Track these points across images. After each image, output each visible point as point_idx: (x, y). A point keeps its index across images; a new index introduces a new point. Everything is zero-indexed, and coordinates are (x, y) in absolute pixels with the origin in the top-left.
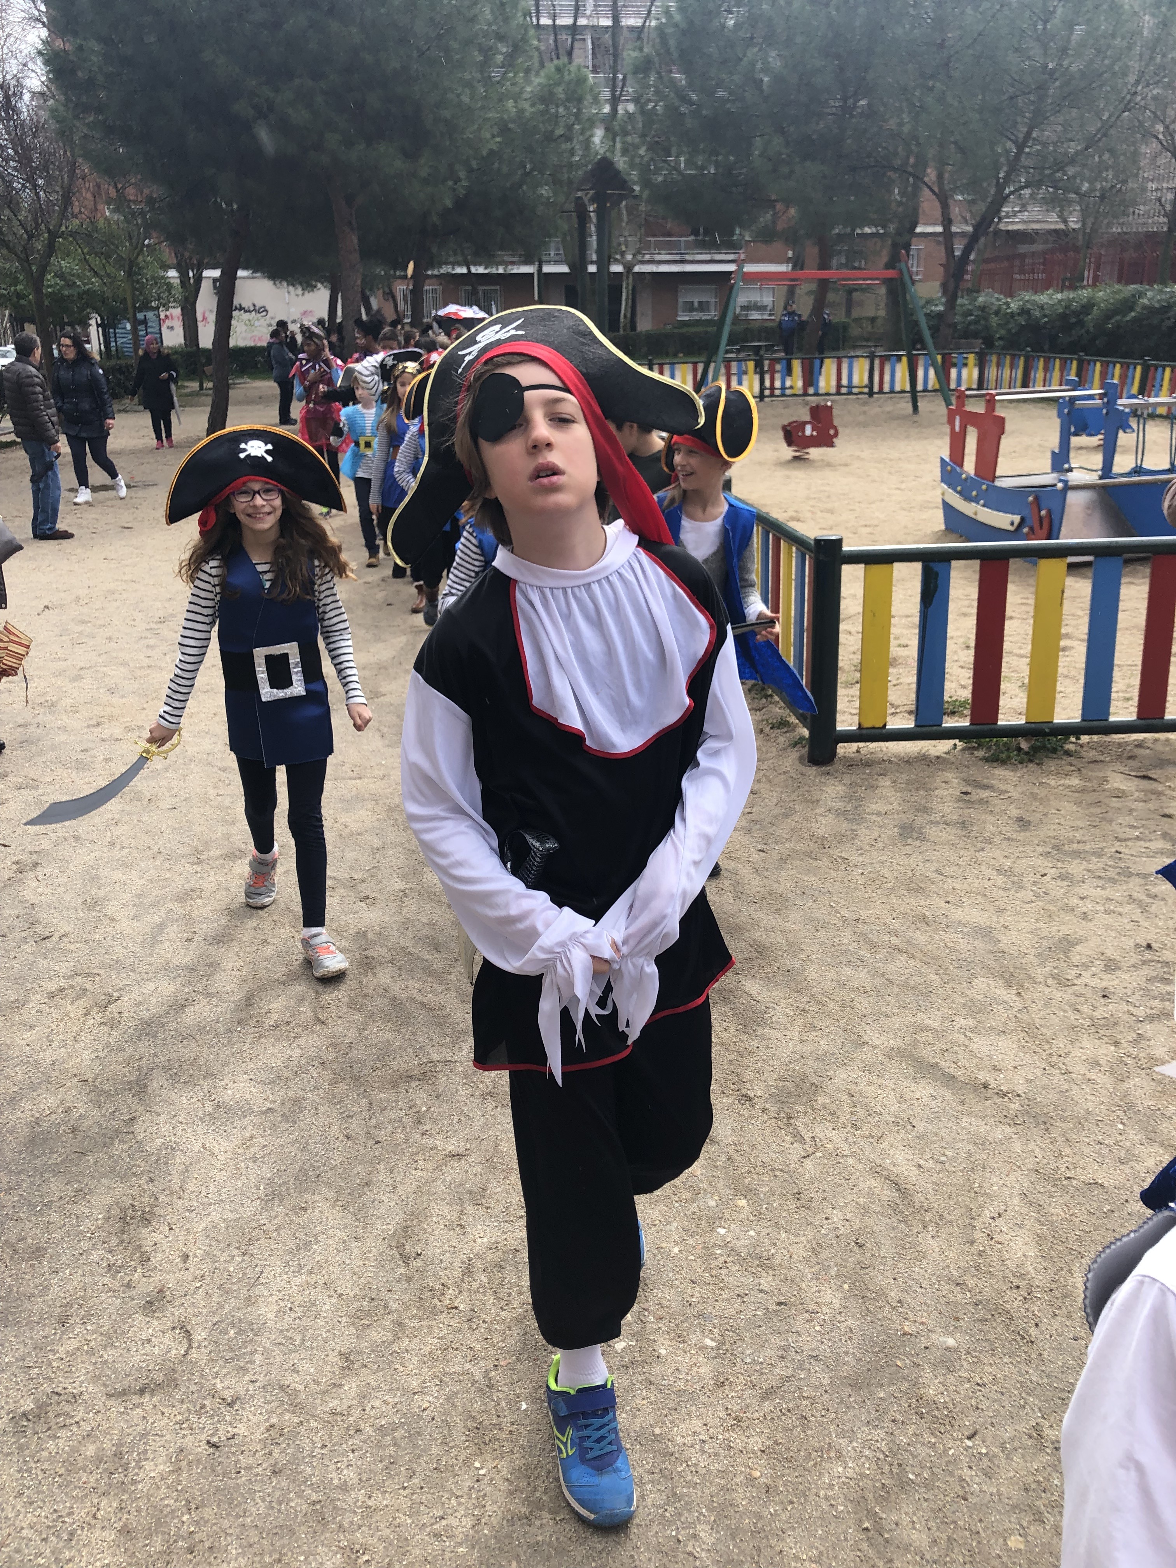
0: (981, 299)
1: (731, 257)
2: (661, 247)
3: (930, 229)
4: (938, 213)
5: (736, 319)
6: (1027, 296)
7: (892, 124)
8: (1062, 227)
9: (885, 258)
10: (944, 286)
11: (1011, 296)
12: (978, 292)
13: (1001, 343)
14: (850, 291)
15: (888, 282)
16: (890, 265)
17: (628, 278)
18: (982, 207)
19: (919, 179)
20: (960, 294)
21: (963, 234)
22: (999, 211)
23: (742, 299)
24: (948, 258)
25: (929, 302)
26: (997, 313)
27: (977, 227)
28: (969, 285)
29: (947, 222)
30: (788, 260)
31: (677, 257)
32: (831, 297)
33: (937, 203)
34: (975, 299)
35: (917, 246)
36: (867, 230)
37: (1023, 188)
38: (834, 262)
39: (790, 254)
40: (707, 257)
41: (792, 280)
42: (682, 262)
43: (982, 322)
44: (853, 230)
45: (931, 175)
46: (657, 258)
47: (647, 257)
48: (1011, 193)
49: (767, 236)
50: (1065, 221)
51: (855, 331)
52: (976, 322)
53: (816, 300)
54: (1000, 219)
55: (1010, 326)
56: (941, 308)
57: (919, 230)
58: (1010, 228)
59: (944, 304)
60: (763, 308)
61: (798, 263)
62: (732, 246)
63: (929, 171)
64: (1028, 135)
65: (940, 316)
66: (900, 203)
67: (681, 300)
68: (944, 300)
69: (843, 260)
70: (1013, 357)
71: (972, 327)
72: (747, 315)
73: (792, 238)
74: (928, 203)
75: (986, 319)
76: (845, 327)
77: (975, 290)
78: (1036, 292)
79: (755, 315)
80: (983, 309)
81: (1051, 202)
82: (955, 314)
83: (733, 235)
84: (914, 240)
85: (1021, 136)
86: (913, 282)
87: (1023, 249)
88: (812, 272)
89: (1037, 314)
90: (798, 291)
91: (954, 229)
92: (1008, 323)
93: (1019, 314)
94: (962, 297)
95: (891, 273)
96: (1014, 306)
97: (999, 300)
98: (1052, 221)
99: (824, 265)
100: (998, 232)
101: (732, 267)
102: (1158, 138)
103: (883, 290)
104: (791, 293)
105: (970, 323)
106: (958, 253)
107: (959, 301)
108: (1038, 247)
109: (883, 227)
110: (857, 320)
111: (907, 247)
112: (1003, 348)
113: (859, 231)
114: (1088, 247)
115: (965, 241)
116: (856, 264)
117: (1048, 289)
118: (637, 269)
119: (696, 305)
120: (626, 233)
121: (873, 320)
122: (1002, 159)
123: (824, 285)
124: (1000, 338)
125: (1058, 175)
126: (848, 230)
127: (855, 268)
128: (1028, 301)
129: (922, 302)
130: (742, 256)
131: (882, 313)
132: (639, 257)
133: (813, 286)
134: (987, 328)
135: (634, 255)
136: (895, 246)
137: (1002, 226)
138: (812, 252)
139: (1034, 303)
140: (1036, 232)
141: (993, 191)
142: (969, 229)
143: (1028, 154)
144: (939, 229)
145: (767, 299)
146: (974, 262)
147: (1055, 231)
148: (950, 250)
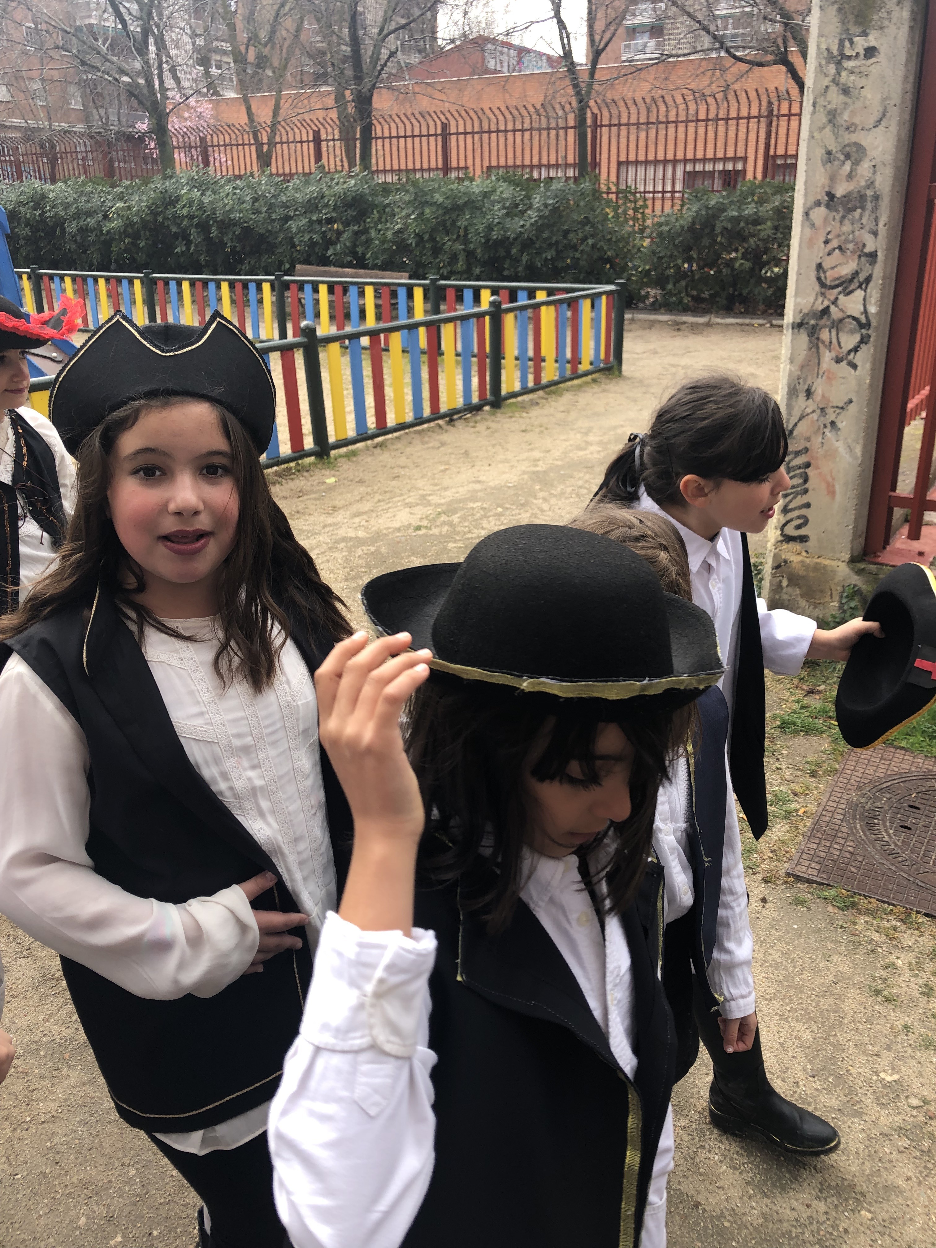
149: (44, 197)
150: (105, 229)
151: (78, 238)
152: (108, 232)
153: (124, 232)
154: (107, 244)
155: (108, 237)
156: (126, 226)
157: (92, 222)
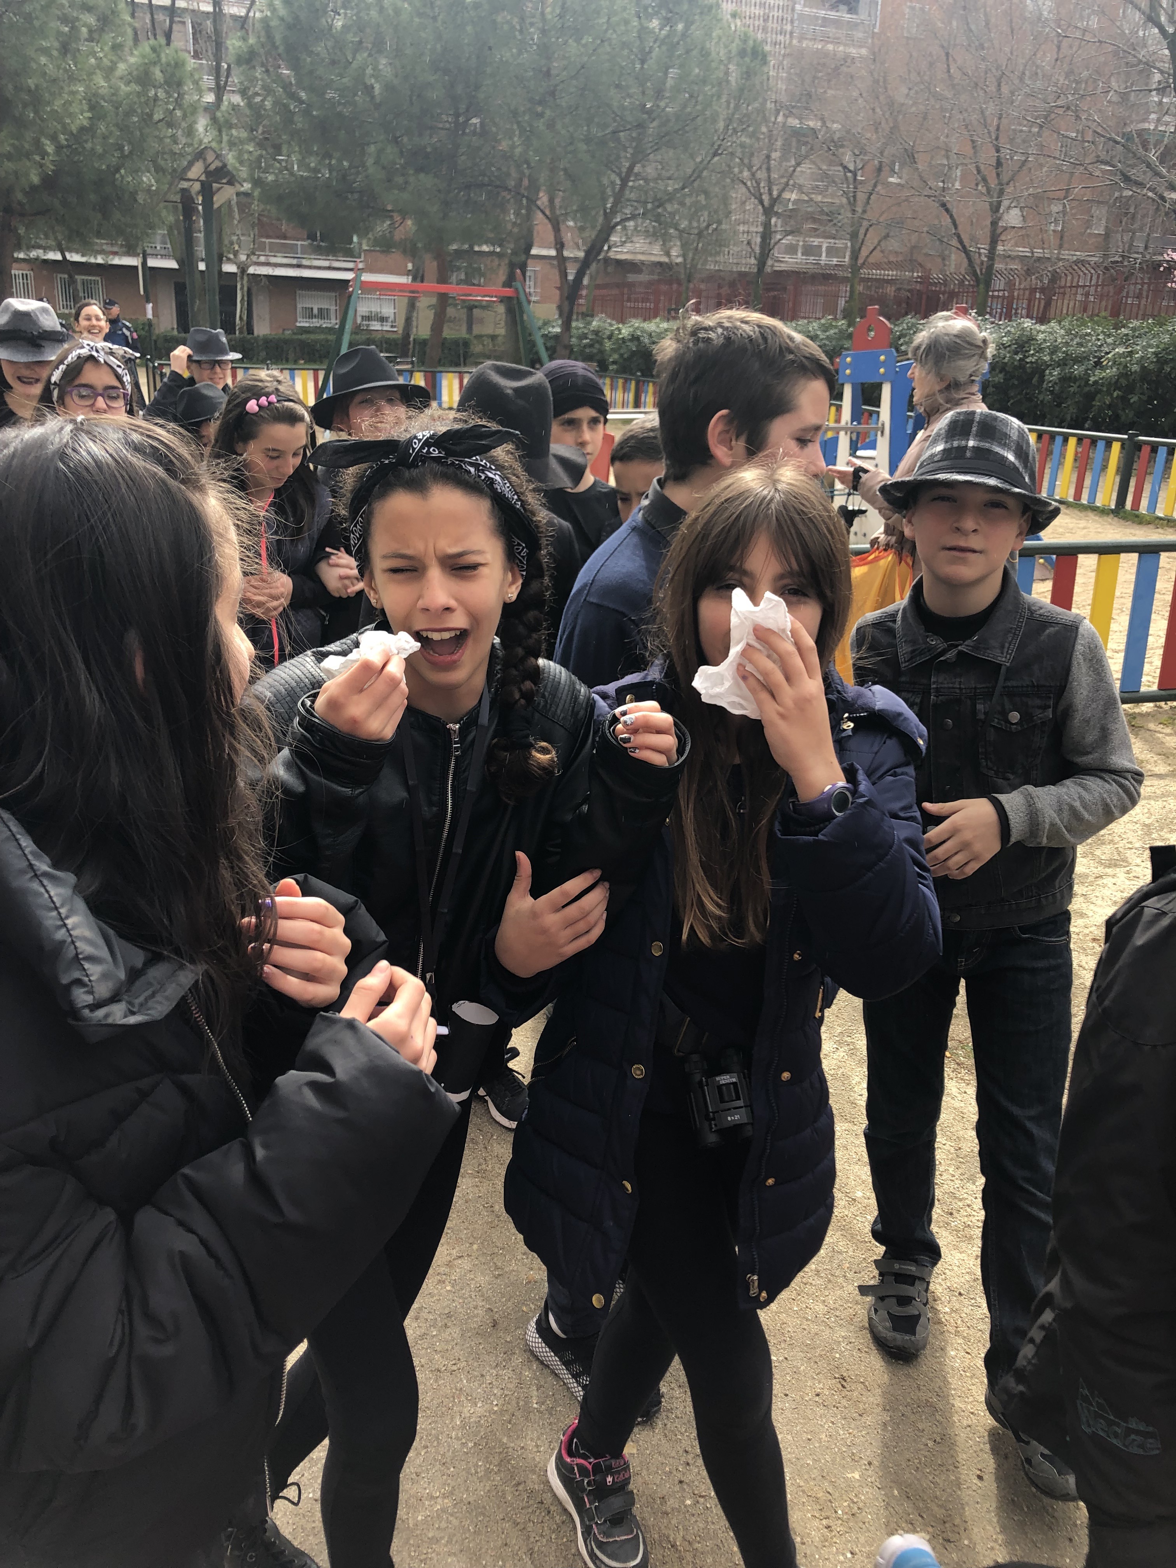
0: (594, 323)
1: (351, 265)
2: (275, 249)
3: (544, 252)
4: (551, 238)
5: (357, 330)
6: (636, 323)
7: (504, 145)
8: (665, 259)
9: (502, 276)
10: (560, 308)
11: (622, 321)
12: (592, 316)
13: (615, 367)
14: (471, 308)
15: (506, 300)
16: (508, 283)
17: (242, 278)
18: (591, 234)
19: (532, 201)
20: (574, 317)
21: (576, 259)
22: (607, 240)
23: (363, 307)
24: (562, 283)
25: (546, 323)
26: (610, 337)
27: (588, 253)
28: (584, 309)
29: (560, 246)
30: (408, 273)
31: (295, 262)
32: (451, 311)
33: (549, 226)
34: (589, 323)
35: (533, 267)
36: (485, 248)
37: (628, 219)
38: (454, 278)
39: (410, 266)
40: (326, 264)
41: (413, 292)
42: (299, 266)
43: (597, 346)
44: (471, 247)
45: (543, 199)
46: (273, 260)
47: (262, 259)
48: (617, 224)
49: (386, 245)
50: (668, 254)
51: (477, 348)
52: (591, 346)
53: (435, 314)
54: (609, 248)
55: (622, 351)
56: (558, 330)
57: (534, 251)
58: (619, 257)
59: (562, 326)
60: (383, 319)
61: (418, 276)
62: (349, 254)
63: (541, 194)
64: (631, 169)
65: (556, 337)
66: (514, 224)
67: (299, 306)
68: (560, 322)
69: (463, 277)
70: (626, 381)
71: (587, 350)
72: (368, 326)
73: (410, 250)
74: (542, 226)
75: (601, 343)
76: (466, 344)
77: (588, 315)
78: (645, 320)
79: (376, 326)
80: (596, 333)
81: (653, 235)
82: (571, 337)
83: (351, 242)
84: (530, 262)
85: (624, 170)
86: (529, 302)
87: (631, 278)
88: (431, 284)
89: (646, 341)
90: (418, 304)
91: (566, 253)
92: (620, 348)
93: (631, 340)
94: (577, 320)
95: (508, 292)
96: (625, 331)
97: (611, 325)
98: (654, 253)
99: (443, 279)
100: (607, 260)
101: (349, 276)
102: (745, 184)
103: (501, 309)
104: (412, 305)
105: (585, 346)
106: (571, 277)
107: (574, 324)
108: (644, 277)
109: (500, 246)
110: (479, 337)
111: (523, 267)
112: (617, 372)
113: (476, 249)
114: (689, 281)
115: (577, 266)
116: (476, 282)
117: (655, 317)
118: (251, 270)
119: (315, 311)
120: (238, 232)
121: (493, 337)
122: (609, 191)
123: (444, 300)
124: (614, 363)
125: (660, 210)
126: (466, 246)
127: (474, 285)
128: (637, 328)
129: (540, 323)
130: (361, 266)
131: (501, 331)
132: (254, 258)
133: (434, 301)
134: (601, 352)
135: (248, 256)
136: (512, 266)
137: (611, 255)
138: (431, 266)
139: (644, 331)
140: (643, 263)
141: (601, 219)
142: (581, 254)
143: (632, 187)
144: (553, 253)
145: (388, 310)
146: (588, 287)
147: (660, 264)
148: (564, 274)
149: (1031, 339)
150: (1092, 379)
151: (1057, 388)
152: (1096, 382)
153: (1114, 384)
154: (1090, 397)
155: (1092, 389)
156: (1121, 375)
157: (1077, 370)
